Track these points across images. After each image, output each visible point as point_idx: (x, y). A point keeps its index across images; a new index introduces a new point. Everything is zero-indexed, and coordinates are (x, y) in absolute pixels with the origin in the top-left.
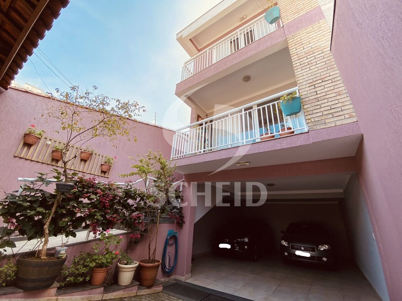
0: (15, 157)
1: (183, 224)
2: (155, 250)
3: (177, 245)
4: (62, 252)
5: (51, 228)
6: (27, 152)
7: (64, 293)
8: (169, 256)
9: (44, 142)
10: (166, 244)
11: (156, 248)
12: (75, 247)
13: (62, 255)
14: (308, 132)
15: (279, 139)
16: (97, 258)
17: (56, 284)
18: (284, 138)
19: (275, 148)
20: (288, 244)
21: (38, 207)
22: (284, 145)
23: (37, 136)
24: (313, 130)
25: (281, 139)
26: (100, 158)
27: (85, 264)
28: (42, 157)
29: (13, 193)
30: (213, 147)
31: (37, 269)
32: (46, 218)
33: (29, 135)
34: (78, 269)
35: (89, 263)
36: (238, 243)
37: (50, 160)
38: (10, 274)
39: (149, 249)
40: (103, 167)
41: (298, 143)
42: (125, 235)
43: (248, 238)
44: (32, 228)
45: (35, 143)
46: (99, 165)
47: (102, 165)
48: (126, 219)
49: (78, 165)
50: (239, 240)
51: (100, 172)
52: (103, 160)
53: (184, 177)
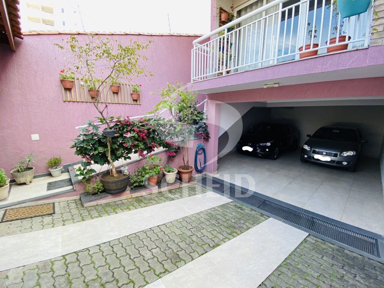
0: (65, 101)
1: (209, 139)
2: (188, 161)
3: (205, 153)
4: (125, 171)
5: (113, 157)
6: (71, 95)
7: (135, 192)
8: (200, 161)
9: (78, 83)
10: (197, 153)
11: (188, 160)
12: (133, 164)
13: (126, 173)
14: (368, 48)
15: (323, 58)
16: (149, 172)
17: (128, 188)
18: (330, 56)
19: (313, 71)
20: (311, 149)
21: (98, 147)
22: (326, 66)
23: (70, 80)
24: (376, 45)
25: (325, 57)
26: (128, 88)
27: (142, 175)
28: (83, 97)
29: (78, 138)
30: (240, 66)
31: (114, 184)
32: (107, 153)
33: (64, 81)
34: (139, 179)
35: (145, 174)
36: (260, 147)
37: (90, 98)
38: (100, 188)
39: (184, 161)
40: (133, 96)
41: (347, 65)
42: (165, 152)
43: (270, 143)
44: (101, 159)
45: (73, 86)
46: (129, 95)
47: (131, 94)
48: (162, 143)
49: (112, 98)
50: (262, 144)
51: (132, 100)
52: (131, 89)
53: (207, 96)
